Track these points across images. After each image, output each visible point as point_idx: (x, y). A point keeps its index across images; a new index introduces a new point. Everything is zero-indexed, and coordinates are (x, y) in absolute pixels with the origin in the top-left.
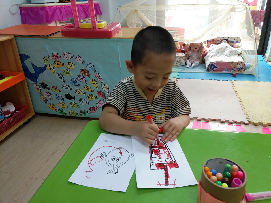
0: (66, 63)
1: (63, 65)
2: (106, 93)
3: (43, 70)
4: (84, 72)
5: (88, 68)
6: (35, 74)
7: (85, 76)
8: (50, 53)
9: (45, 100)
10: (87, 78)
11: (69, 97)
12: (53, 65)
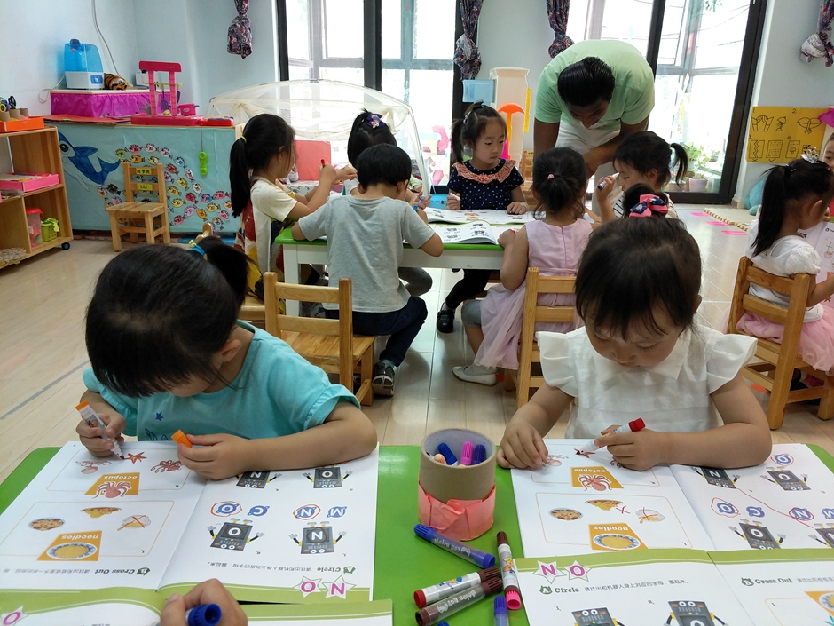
0: (147, 158)
1: (143, 160)
2: (197, 195)
4: (171, 168)
5: (176, 164)
7: (171, 174)
8: (127, 144)
10: (174, 176)
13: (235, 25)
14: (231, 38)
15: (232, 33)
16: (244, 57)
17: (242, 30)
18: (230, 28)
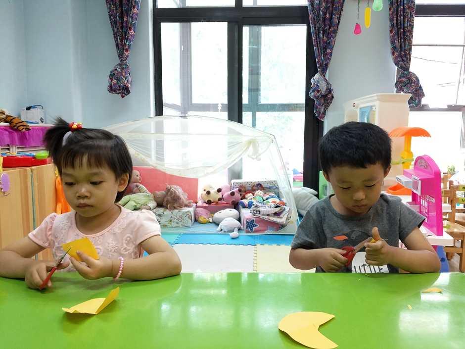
13: (116, 70)
14: (112, 80)
15: (112, 76)
16: (123, 97)
17: (121, 74)
18: (111, 72)
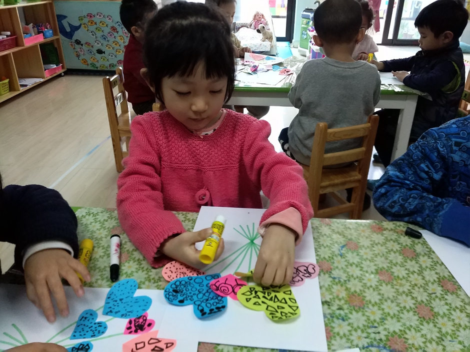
1: (96, 23)
3: (78, 28)
4: (114, 29)
6: (70, 32)
7: (114, 33)
9: (78, 56)
11: (100, 52)
12: (87, 23)
